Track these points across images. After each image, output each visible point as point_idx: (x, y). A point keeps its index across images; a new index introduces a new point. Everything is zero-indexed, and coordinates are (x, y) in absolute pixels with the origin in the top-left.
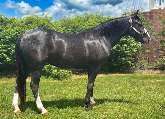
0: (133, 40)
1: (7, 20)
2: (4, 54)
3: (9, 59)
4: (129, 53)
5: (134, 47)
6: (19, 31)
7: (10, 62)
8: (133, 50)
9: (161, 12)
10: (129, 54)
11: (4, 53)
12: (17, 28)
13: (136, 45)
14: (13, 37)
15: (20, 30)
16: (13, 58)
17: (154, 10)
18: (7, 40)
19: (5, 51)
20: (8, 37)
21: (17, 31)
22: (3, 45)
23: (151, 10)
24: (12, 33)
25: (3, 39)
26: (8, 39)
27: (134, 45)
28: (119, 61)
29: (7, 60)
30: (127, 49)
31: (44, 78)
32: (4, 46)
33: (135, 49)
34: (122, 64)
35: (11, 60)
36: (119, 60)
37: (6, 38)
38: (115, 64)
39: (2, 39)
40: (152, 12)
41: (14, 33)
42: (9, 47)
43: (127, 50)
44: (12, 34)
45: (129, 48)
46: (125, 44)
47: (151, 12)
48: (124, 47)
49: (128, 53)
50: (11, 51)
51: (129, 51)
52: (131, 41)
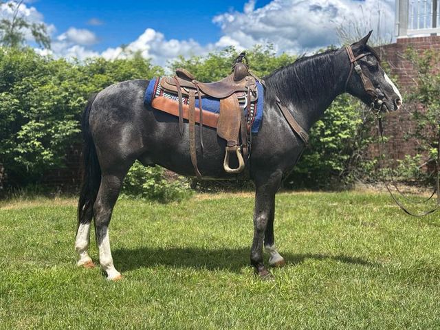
0: (340, 111)
1: (44, 66)
2: (35, 143)
3: (47, 154)
4: (332, 142)
5: (343, 127)
6: (72, 91)
7: (51, 162)
8: (340, 134)
9: (423, 44)
10: (331, 145)
11: (37, 141)
12: (66, 83)
13: (346, 122)
14: (56, 103)
15: (74, 89)
16: (56, 152)
17: (406, 39)
18: (44, 110)
19: (39, 135)
20: (46, 104)
21: (66, 90)
22: (35, 123)
23: (398, 40)
24: (54, 94)
25: (36, 107)
26: (45, 108)
27: (343, 123)
28: (308, 161)
29: (43, 156)
30: (326, 133)
31: (127, 197)
32: (37, 124)
33: (345, 132)
34: (316, 167)
35: (51, 157)
36: (306, 158)
37: (41, 106)
38: (298, 169)
39: (32, 108)
40: (401, 44)
41: (61, 93)
42: (47, 127)
43: (327, 136)
44: (56, 97)
45: (331, 130)
46: (320, 121)
47: (399, 45)
48: (318, 128)
49: (328, 142)
50: (53, 136)
51: (330, 139)
52: (336, 114)
